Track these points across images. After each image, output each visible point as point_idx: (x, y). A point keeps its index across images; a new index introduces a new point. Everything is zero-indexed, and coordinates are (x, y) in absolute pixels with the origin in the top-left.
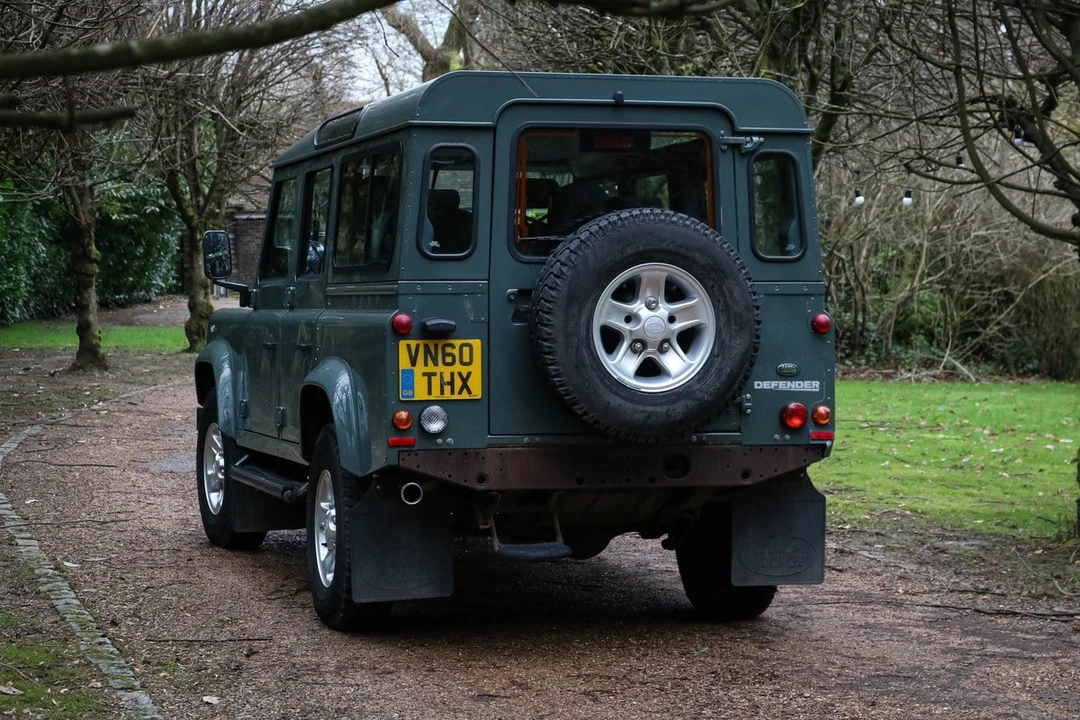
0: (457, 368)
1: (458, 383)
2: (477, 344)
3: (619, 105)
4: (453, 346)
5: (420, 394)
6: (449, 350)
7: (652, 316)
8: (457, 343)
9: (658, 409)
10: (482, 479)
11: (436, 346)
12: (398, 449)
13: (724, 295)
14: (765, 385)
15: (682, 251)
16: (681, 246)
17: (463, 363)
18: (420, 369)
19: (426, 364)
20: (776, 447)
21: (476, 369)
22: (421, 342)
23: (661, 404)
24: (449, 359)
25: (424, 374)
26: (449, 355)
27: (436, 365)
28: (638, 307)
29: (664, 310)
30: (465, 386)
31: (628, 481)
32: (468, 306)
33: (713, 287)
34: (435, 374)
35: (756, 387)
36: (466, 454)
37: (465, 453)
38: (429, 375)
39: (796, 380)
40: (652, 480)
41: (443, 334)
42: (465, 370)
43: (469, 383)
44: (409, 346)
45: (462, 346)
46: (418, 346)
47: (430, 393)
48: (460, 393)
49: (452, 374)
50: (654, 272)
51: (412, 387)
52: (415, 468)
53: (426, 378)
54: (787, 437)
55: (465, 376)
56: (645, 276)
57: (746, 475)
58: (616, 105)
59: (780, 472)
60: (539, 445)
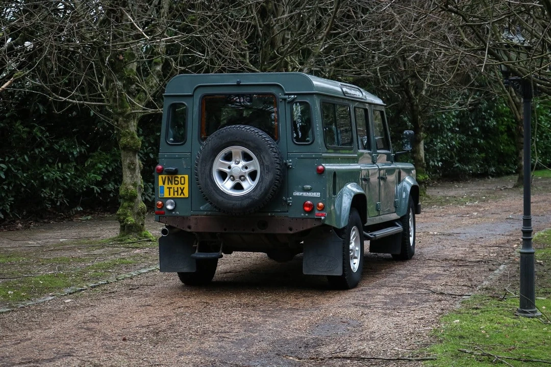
0: (179, 186)
2: (186, 177)
4: (178, 178)
5: (166, 195)
6: (176, 179)
7: (238, 166)
8: (179, 176)
9: (237, 202)
10: (189, 227)
11: (172, 177)
12: (159, 216)
13: (262, 158)
14: (298, 194)
16: (244, 140)
17: (181, 184)
18: (166, 186)
19: (168, 184)
20: (303, 219)
21: (186, 186)
22: (167, 176)
23: (239, 200)
24: (176, 182)
25: (168, 188)
26: (177, 181)
27: (172, 184)
28: (233, 164)
29: (243, 163)
30: (182, 192)
31: (244, 230)
32: (184, 162)
34: (171, 188)
35: (294, 195)
37: (183, 217)
38: (169, 188)
39: (310, 192)
40: (253, 230)
41: (175, 172)
42: (182, 187)
43: (184, 191)
44: (162, 177)
45: (181, 177)
46: (165, 177)
47: (170, 195)
48: (180, 195)
49: (178, 188)
50: (237, 150)
51: (163, 193)
52: (165, 222)
54: (307, 215)
55: (182, 188)
56: (233, 151)
57: (291, 229)
58: (238, 85)
59: (305, 229)
60: (210, 215)
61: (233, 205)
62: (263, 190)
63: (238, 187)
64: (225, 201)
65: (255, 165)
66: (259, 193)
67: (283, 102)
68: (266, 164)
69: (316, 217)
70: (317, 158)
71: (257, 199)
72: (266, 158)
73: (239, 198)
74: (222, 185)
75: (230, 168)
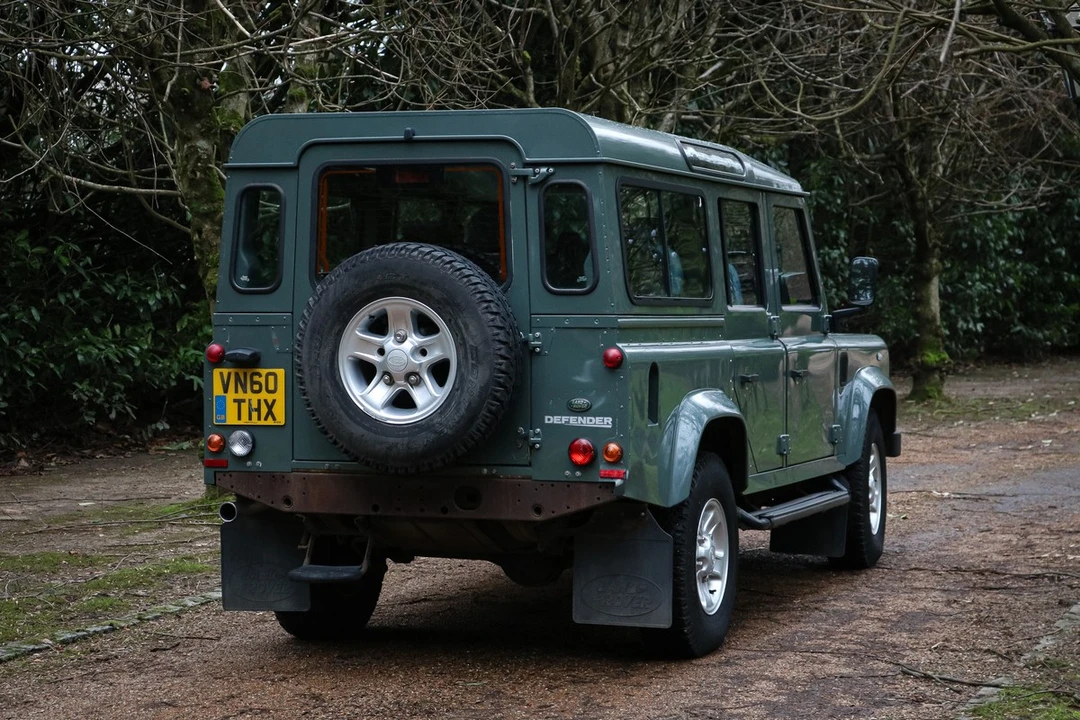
0: (264, 395)
2: (281, 373)
4: (260, 375)
5: (231, 419)
6: (256, 378)
7: (402, 348)
8: (264, 372)
9: (400, 440)
10: (288, 501)
11: (245, 374)
12: (214, 470)
13: (460, 329)
14: (556, 420)
15: (417, 285)
16: (415, 281)
17: (269, 391)
18: (231, 395)
19: (236, 391)
20: (569, 484)
21: (280, 397)
22: (233, 371)
23: (403, 436)
24: (256, 387)
25: (235, 401)
26: (257, 383)
27: (245, 392)
28: (389, 343)
29: (414, 340)
30: (270, 413)
31: (422, 510)
32: (274, 337)
33: (450, 321)
34: (244, 401)
35: (547, 422)
37: (273, 476)
38: (239, 402)
39: (587, 416)
40: (444, 510)
41: (253, 362)
42: (270, 398)
43: (274, 410)
44: (221, 374)
45: (267, 375)
46: (229, 374)
47: (239, 418)
48: (266, 419)
49: (259, 401)
50: (399, 306)
51: (224, 412)
52: (229, 488)
53: (236, 404)
54: (578, 473)
55: (270, 403)
56: (390, 310)
57: (538, 510)
58: (409, 141)
59: (573, 509)
60: (338, 471)
61: (390, 448)
62: (463, 411)
63: (403, 401)
64: (370, 436)
65: (443, 346)
66: (454, 417)
67: (521, 185)
68: (471, 343)
69: (601, 480)
70: (605, 328)
71: (450, 432)
72: (471, 328)
73: (404, 429)
74: (362, 396)
75: (381, 352)
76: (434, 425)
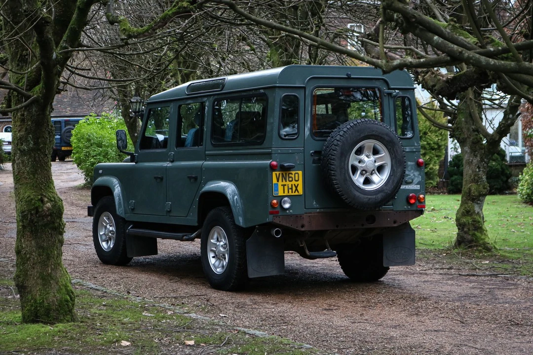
0: (294, 182)
1: (294, 189)
2: (300, 173)
3: (349, 78)
4: (292, 174)
5: (281, 193)
6: (290, 175)
7: (368, 160)
8: (293, 172)
9: (372, 197)
10: (303, 226)
11: (286, 174)
12: (273, 215)
15: (380, 135)
17: (296, 181)
18: (280, 183)
19: (282, 181)
20: (405, 211)
21: (300, 183)
22: (280, 172)
23: (374, 195)
24: (291, 179)
25: (282, 185)
26: (291, 177)
27: (286, 181)
28: (363, 157)
29: (372, 158)
30: (296, 189)
31: (354, 226)
32: (297, 158)
33: (390, 149)
34: (286, 185)
36: (297, 216)
38: (284, 186)
39: (411, 185)
40: (363, 225)
41: (290, 169)
42: (296, 183)
43: (298, 188)
44: (276, 174)
45: (295, 174)
46: (279, 174)
47: (284, 193)
48: (295, 192)
49: (292, 185)
50: (369, 143)
51: (278, 190)
52: (278, 222)
54: (410, 207)
55: (296, 186)
56: (366, 145)
57: (395, 222)
59: (407, 221)
60: (322, 212)
61: (369, 200)
63: (367, 181)
67: (388, 97)
69: (418, 209)
70: (417, 152)
74: (356, 180)
75: (360, 162)
76: (384, 190)
